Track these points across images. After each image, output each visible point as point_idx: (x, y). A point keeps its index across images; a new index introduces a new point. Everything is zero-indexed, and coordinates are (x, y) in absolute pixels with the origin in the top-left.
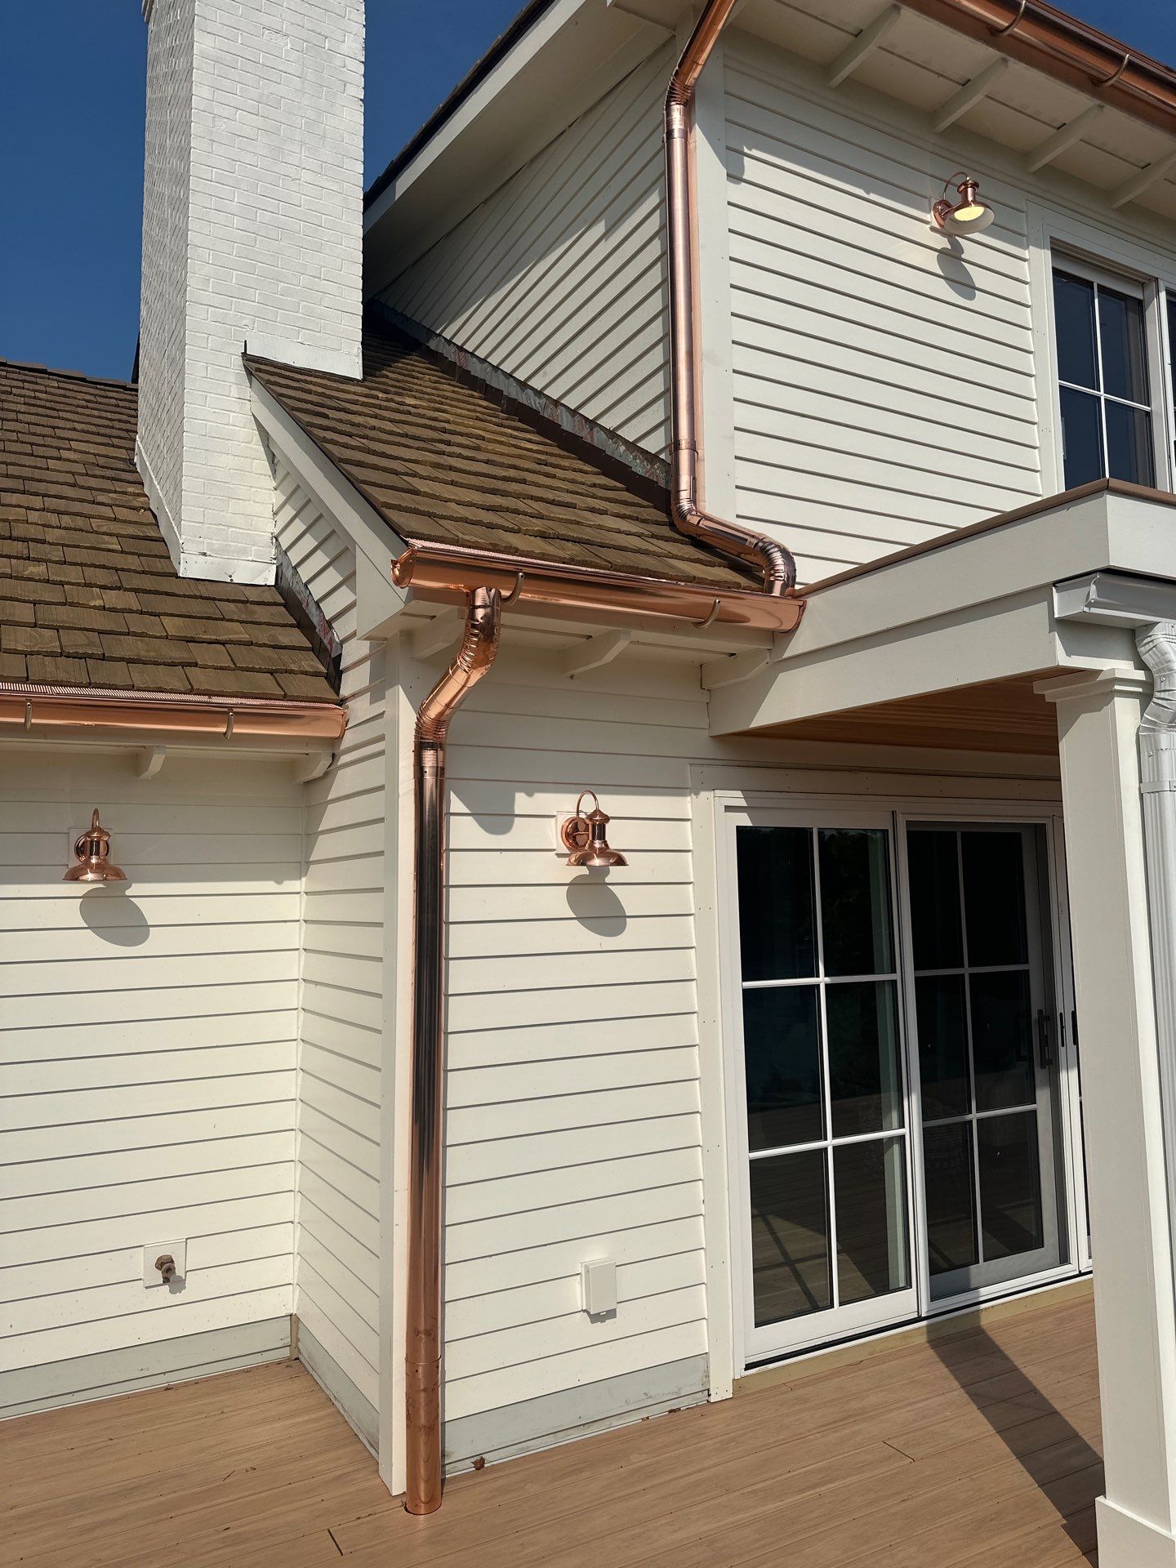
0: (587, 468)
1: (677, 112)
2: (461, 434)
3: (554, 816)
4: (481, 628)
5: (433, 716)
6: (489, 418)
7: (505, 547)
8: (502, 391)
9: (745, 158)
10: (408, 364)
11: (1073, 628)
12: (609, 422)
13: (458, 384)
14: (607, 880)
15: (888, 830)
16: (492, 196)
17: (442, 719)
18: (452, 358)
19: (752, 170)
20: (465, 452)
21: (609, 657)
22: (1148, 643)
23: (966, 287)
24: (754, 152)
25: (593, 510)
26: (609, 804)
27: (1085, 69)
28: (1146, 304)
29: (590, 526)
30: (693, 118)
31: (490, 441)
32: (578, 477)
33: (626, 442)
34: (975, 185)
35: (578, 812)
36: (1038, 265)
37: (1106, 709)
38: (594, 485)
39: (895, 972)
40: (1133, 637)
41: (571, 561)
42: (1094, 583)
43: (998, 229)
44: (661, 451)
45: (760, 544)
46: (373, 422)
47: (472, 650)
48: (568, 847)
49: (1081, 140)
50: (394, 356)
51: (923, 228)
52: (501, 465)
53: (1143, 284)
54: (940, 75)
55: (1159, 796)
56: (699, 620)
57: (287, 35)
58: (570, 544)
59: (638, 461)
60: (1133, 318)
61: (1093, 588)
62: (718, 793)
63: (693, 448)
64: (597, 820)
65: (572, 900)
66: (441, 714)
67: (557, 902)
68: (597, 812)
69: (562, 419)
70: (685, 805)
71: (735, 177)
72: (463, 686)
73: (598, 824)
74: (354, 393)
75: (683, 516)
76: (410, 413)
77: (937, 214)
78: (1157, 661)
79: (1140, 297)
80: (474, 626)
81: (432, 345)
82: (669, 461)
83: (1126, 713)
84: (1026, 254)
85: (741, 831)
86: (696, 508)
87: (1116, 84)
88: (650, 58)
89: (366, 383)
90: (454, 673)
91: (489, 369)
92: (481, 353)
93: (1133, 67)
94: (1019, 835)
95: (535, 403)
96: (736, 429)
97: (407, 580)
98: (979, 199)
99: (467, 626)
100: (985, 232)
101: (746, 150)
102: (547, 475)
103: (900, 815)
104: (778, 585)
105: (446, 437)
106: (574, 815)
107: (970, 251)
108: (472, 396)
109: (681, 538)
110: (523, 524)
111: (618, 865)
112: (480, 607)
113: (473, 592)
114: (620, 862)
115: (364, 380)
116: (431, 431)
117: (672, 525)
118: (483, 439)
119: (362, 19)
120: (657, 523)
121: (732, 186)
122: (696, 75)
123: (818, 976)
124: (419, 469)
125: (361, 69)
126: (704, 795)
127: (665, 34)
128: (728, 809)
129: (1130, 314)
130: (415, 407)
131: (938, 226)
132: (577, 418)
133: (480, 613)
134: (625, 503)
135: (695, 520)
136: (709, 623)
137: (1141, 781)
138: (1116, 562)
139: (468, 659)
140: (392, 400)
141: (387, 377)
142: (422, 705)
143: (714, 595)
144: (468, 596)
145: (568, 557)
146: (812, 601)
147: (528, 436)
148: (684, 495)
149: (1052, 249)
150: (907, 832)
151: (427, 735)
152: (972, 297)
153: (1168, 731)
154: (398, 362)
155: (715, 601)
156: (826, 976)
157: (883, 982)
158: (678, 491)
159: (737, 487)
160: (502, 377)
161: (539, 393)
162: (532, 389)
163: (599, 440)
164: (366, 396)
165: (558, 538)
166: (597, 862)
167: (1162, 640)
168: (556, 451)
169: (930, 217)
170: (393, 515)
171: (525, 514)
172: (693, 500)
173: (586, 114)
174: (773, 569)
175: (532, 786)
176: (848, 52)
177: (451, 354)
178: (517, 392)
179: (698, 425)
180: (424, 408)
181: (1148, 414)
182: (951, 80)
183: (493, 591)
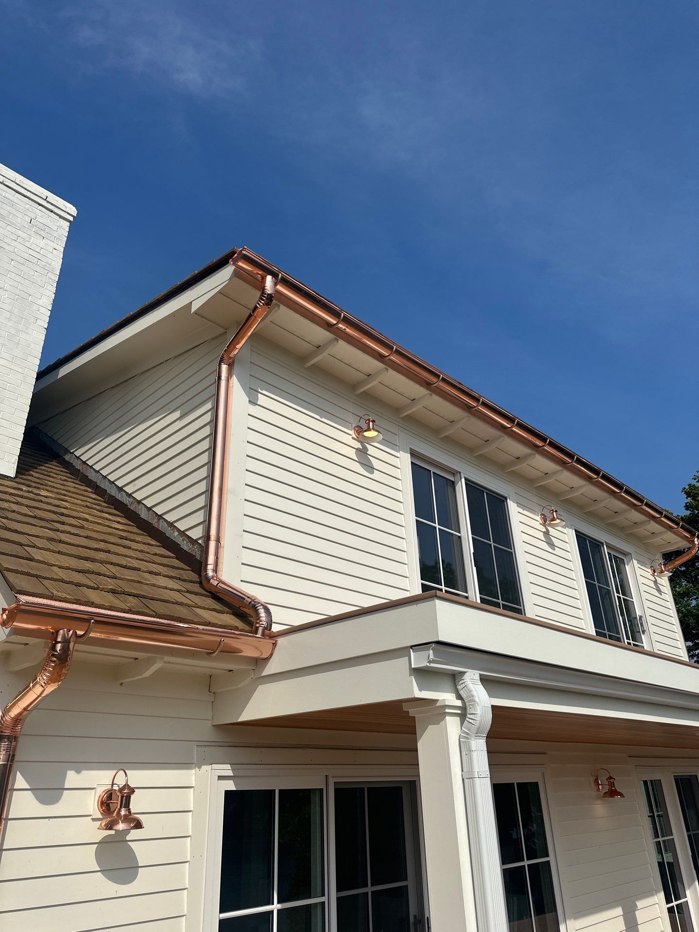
0: (153, 542)
1: (224, 367)
2: (73, 517)
3: (93, 789)
4: (59, 657)
5: (13, 716)
6: (95, 506)
7: (85, 602)
8: (106, 491)
9: (259, 394)
10: (49, 467)
11: (422, 674)
12: (170, 518)
13: (79, 483)
14: (128, 838)
15: (323, 789)
16: (117, 386)
17: (20, 717)
18: (78, 467)
19: (262, 400)
20: (73, 530)
21: (148, 673)
22: (462, 684)
23: (370, 468)
24: (264, 392)
25: (151, 573)
26: (136, 777)
27: (423, 378)
28: (456, 483)
29: (147, 584)
30: (232, 372)
31: (92, 522)
32: (146, 548)
33: (179, 530)
34: (373, 421)
35: (113, 784)
36: (404, 460)
37: (442, 723)
38: (156, 554)
39: (324, 896)
40: (455, 678)
41: (129, 611)
42: (432, 649)
43: (384, 442)
44: (199, 539)
45: (253, 603)
46: (14, 507)
47: (49, 672)
48: (101, 813)
49: (423, 407)
50: (41, 461)
51: (348, 437)
52: (96, 539)
53: (454, 474)
54: (357, 370)
55: (473, 781)
56: (210, 651)
57: (6, 291)
58: (131, 598)
59: (185, 542)
60: (450, 489)
61: (431, 652)
62: (215, 766)
63: (218, 540)
64: (125, 793)
65: (99, 856)
66: (20, 714)
67: (88, 858)
68: (126, 786)
69: (141, 511)
70: (190, 776)
71: (253, 402)
72: (39, 696)
73: (126, 794)
74: (7, 486)
75: (208, 580)
76: (41, 501)
77: (355, 432)
78: (467, 695)
79: (454, 480)
80: (53, 655)
81: (67, 457)
82: (203, 545)
83: (452, 725)
84: (398, 454)
85: (228, 794)
86: (217, 575)
87: (438, 386)
88: (213, 339)
89: (16, 480)
90: (33, 686)
91: (100, 477)
92: (97, 467)
93: (443, 380)
94: (401, 788)
95: (126, 500)
96: (244, 531)
97: (10, 623)
98: (376, 427)
99: (48, 655)
100: (379, 443)
101: (260, 390)
102: (125, 547)
103: (331, 778)
104: (260, 629)
105: (63, 519)
106: (109, 787)
107: (371, 450)
108: (87, 491)
109: (207, 593)
110: (100, 583)
111: (137, 828)
112: (59, 642)
113: (57, 632)
114: (139, 825)
115: (16, 477)
116: (53, 515)
117: (201, 583)
118: (87, 520)
119: (54, 290)
120: (192, 582)
121: (250, 406)
122: (235, 353)
123: (273, 904)
124: (38, 542)
125: (49, 313)
126: (204, 768)
127: (222, 331)
128: (220, 778)
129: (449, 487)
130: (46, 497)
131: (355, 437)
132: (151, 512)
133: (59, 647)
134: (173, 567)
135: (215, 583)
136: (216, 653)
137: (462, 771)
138: (442, 638)
139: (45, 678)
140: (32, 492)
141: (32, 476)
142: (7, 707)
143: (220, 636)
144: (53, 634)
145: (127, 608)
146: (281, 641)
147: (118, 519)
148: (210, 567)
149: (411, 454)
150: (335, 789)
151: (6, 730)
152: (372, 473)
153: (475, 739)
154: (42, 466)
155: (221, 640)
156: (278, 903)
157: (316, 904)
158: (207, 565)
159: (242, 564)
160: (107, 483)
161: (129, 495)
162: (125, 492)
163: (162, 526)
164: (14, 488)
165: (124, 593)
166: (121, 826)
167: (469, 682)
168: (136, 530)
169: (352, 432)
170: (11, 577)
171: (104, 575)
172: (215, 570)
173: (175, 357)
174: (259, 619)
175: (80, 766)
176: (312, 355)
177: (78, 465)
178: (116, 492)
179: (222, 527)
180: (52, 498)
181: (460, 537)
182: (362, 373)
183: (71, 632)
